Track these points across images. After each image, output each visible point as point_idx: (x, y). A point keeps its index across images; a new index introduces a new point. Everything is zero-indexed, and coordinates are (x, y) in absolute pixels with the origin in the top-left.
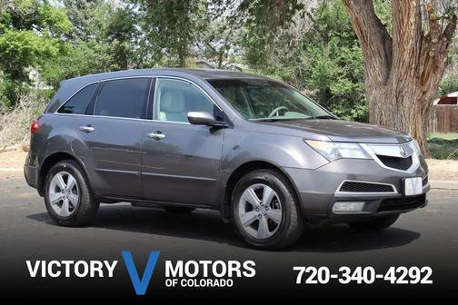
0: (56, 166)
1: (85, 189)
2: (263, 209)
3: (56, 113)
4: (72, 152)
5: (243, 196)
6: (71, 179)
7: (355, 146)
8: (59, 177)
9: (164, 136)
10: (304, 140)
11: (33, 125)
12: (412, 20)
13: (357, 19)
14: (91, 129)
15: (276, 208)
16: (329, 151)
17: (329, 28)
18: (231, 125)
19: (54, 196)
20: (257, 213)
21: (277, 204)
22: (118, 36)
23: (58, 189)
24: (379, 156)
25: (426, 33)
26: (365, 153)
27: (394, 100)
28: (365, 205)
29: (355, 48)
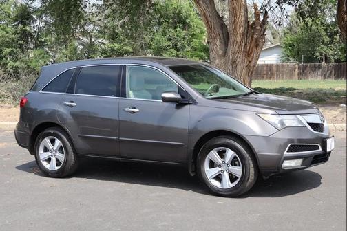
0: (44, 132)
1: (70, 150)
2: (225, 166)
3: (41, 91)
4: (59, 122)
5: (208, 157)
6: (58, 142)
7: (293, 117)
8: (47, 141)
9: (137, 110)
10: (257, 114)
11: (22, 100)
12: (242, 14)
13: (205, 13)
14: (75, 104)
15: (235, 165)
16: (277, 122)
17: (161, 16)
18: (195, 103)
19: (43, 155)
20: (220, 169)
21: (237, 162)
22: (22, 23)
23: (46, 150)
24: (309, 124)
25: (251, 22)
26: (301, 122)
27: (231, 67)
28: (303, 161)
29: (178, 29)
